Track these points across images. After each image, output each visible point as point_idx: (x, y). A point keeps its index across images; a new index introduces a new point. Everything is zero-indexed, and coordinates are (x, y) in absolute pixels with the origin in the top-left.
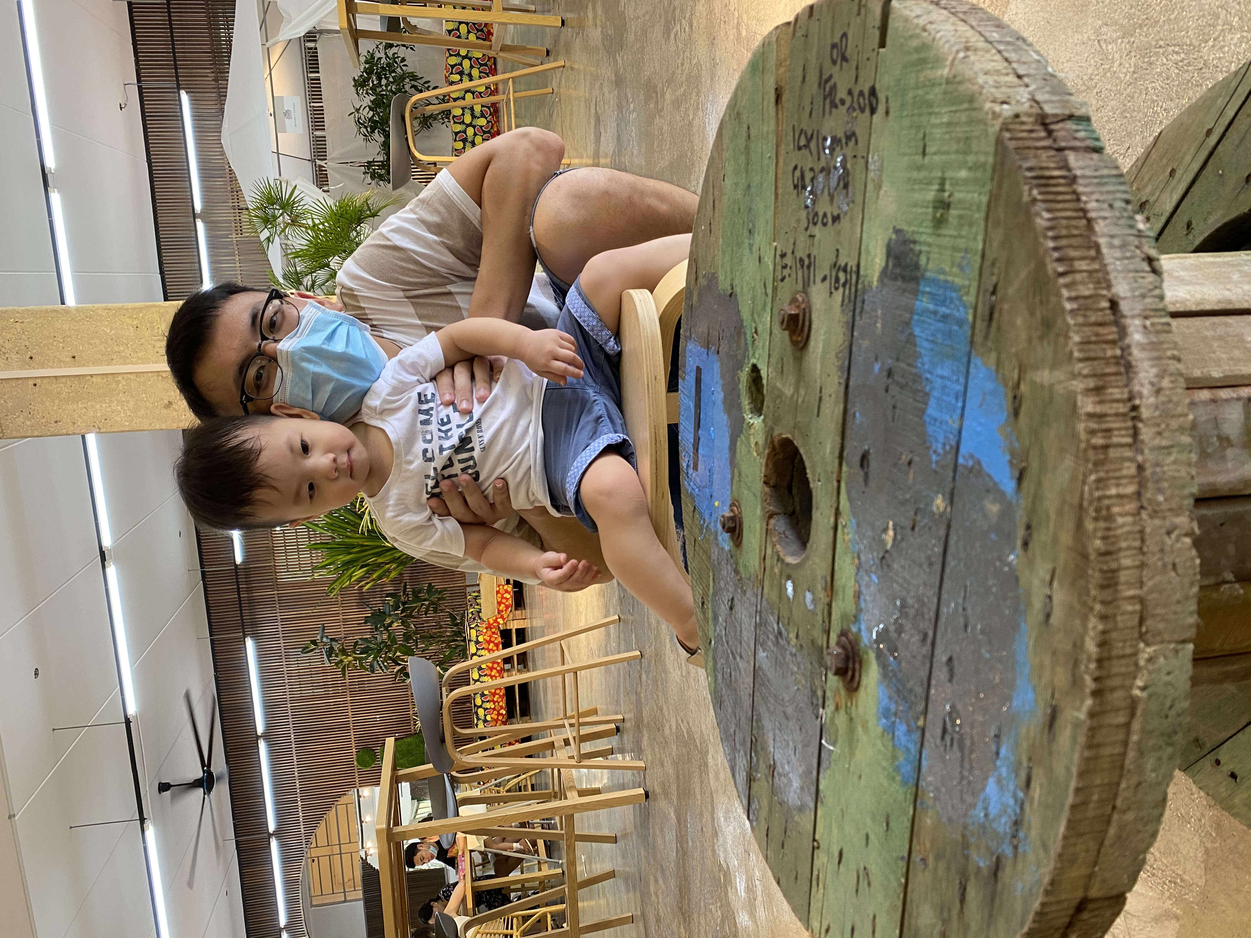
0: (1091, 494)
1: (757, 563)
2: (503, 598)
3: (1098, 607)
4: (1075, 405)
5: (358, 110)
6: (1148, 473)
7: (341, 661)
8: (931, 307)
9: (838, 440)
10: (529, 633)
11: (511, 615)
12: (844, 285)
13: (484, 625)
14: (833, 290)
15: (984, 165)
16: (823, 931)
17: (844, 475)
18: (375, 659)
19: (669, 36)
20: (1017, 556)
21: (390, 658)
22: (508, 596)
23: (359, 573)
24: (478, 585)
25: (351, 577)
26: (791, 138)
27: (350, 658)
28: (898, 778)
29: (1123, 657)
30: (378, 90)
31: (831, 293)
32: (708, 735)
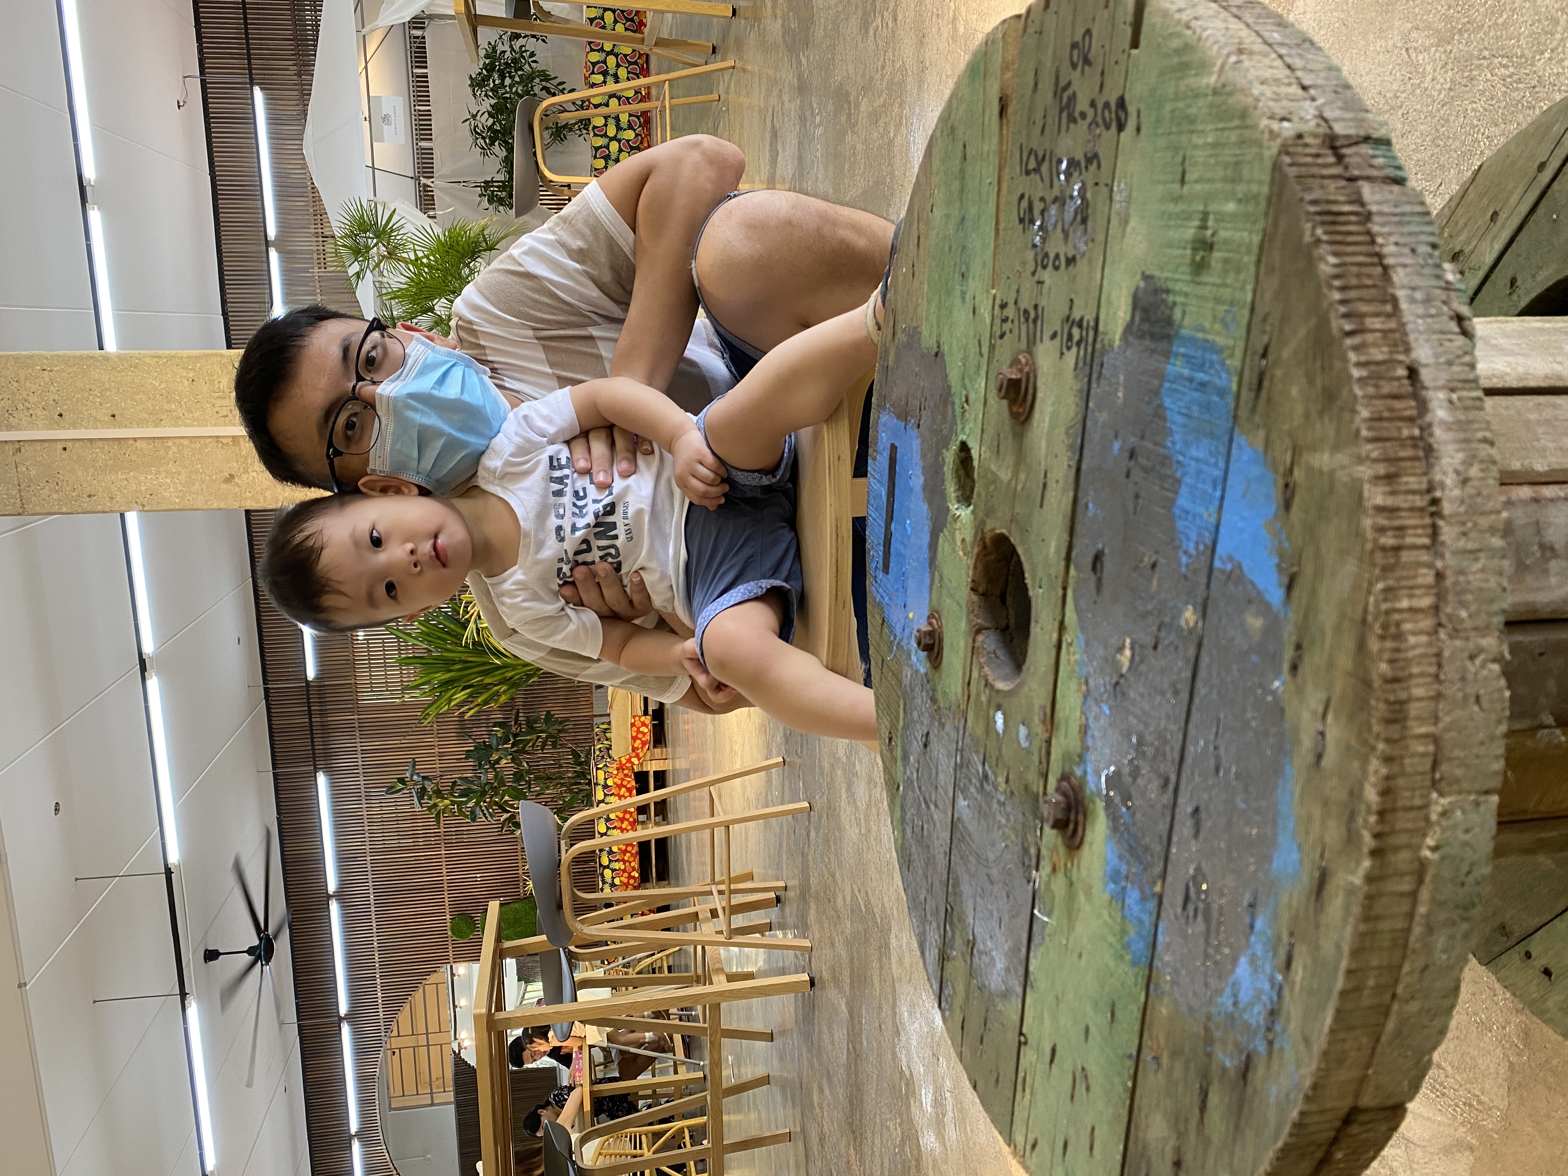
0: (1377, 605)
1: (960, 690)
2: (638, 732)
3: (1381, 746)
4: (1360, 496)
5: (474, 117)
6: (1449, 582)
7: (435, 805)
8: (1186, 372)
9: (1066, 536)
10: (670, 778)
11: (649, 754)
12: (1078, 344)
13: (615, 766)
14: (1065, 350)
15: (1256, 197)
16: (1028, 1147)
17: (1071, 581)
18: (477, 804)
19: (867, 32)
20: (1284, 683)
21: (496, 803)
22: (646, 730)
23: (461, 696)
24: (609, 715)
25: (450, 700)
26: (1018, 160)
27: (447, 802)
28: (1128, 957)
29: (1411, 808)
30: (501, 91)
31: (1062, 354)
32: (891, 909)
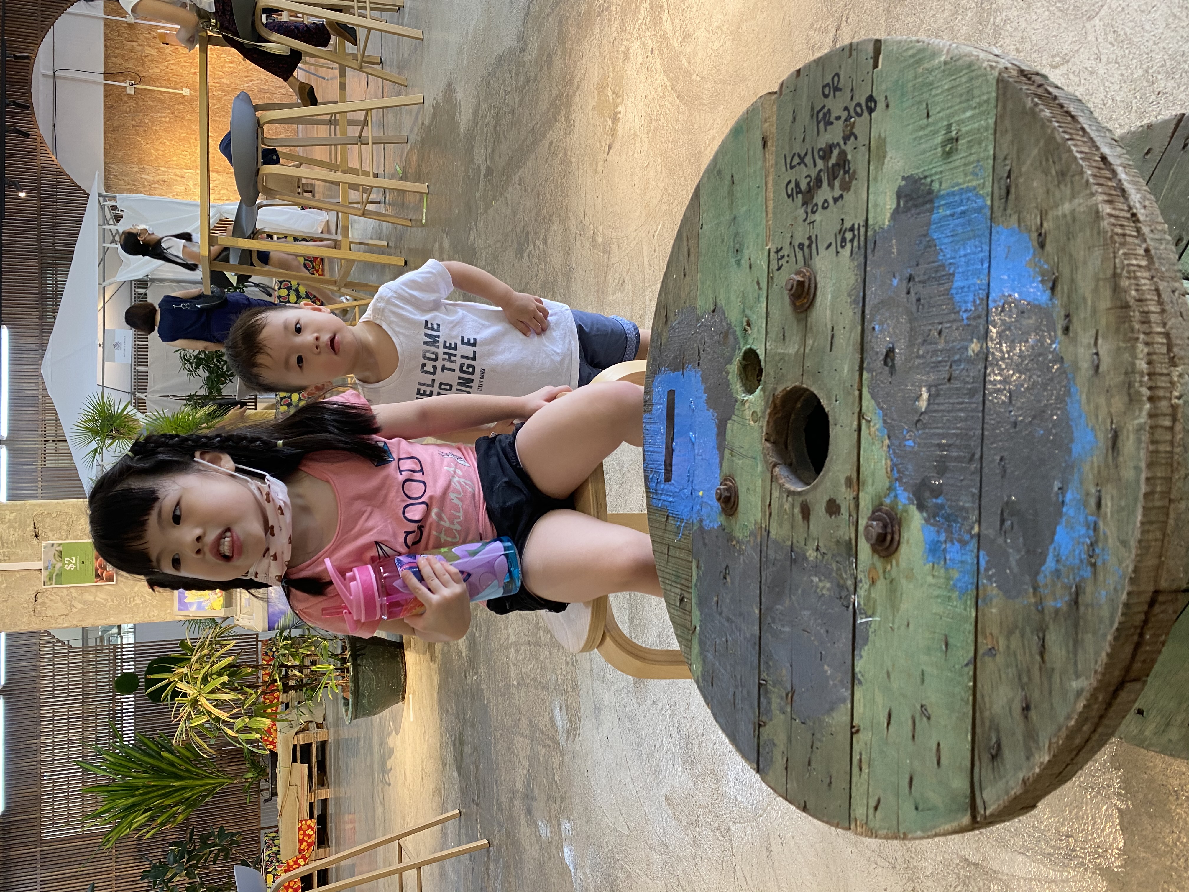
4: (1097, 212)
8: (948, 213)
11: (313, 854)
12: (852, 241)
13: (283, 868)
14: (839, 249)
15: (987, 101)
16: (871, 811)
20: (1059, 343)
22: (311, 833)
26: (783, 163)
28: (955, 595)
31: (838, 252)
